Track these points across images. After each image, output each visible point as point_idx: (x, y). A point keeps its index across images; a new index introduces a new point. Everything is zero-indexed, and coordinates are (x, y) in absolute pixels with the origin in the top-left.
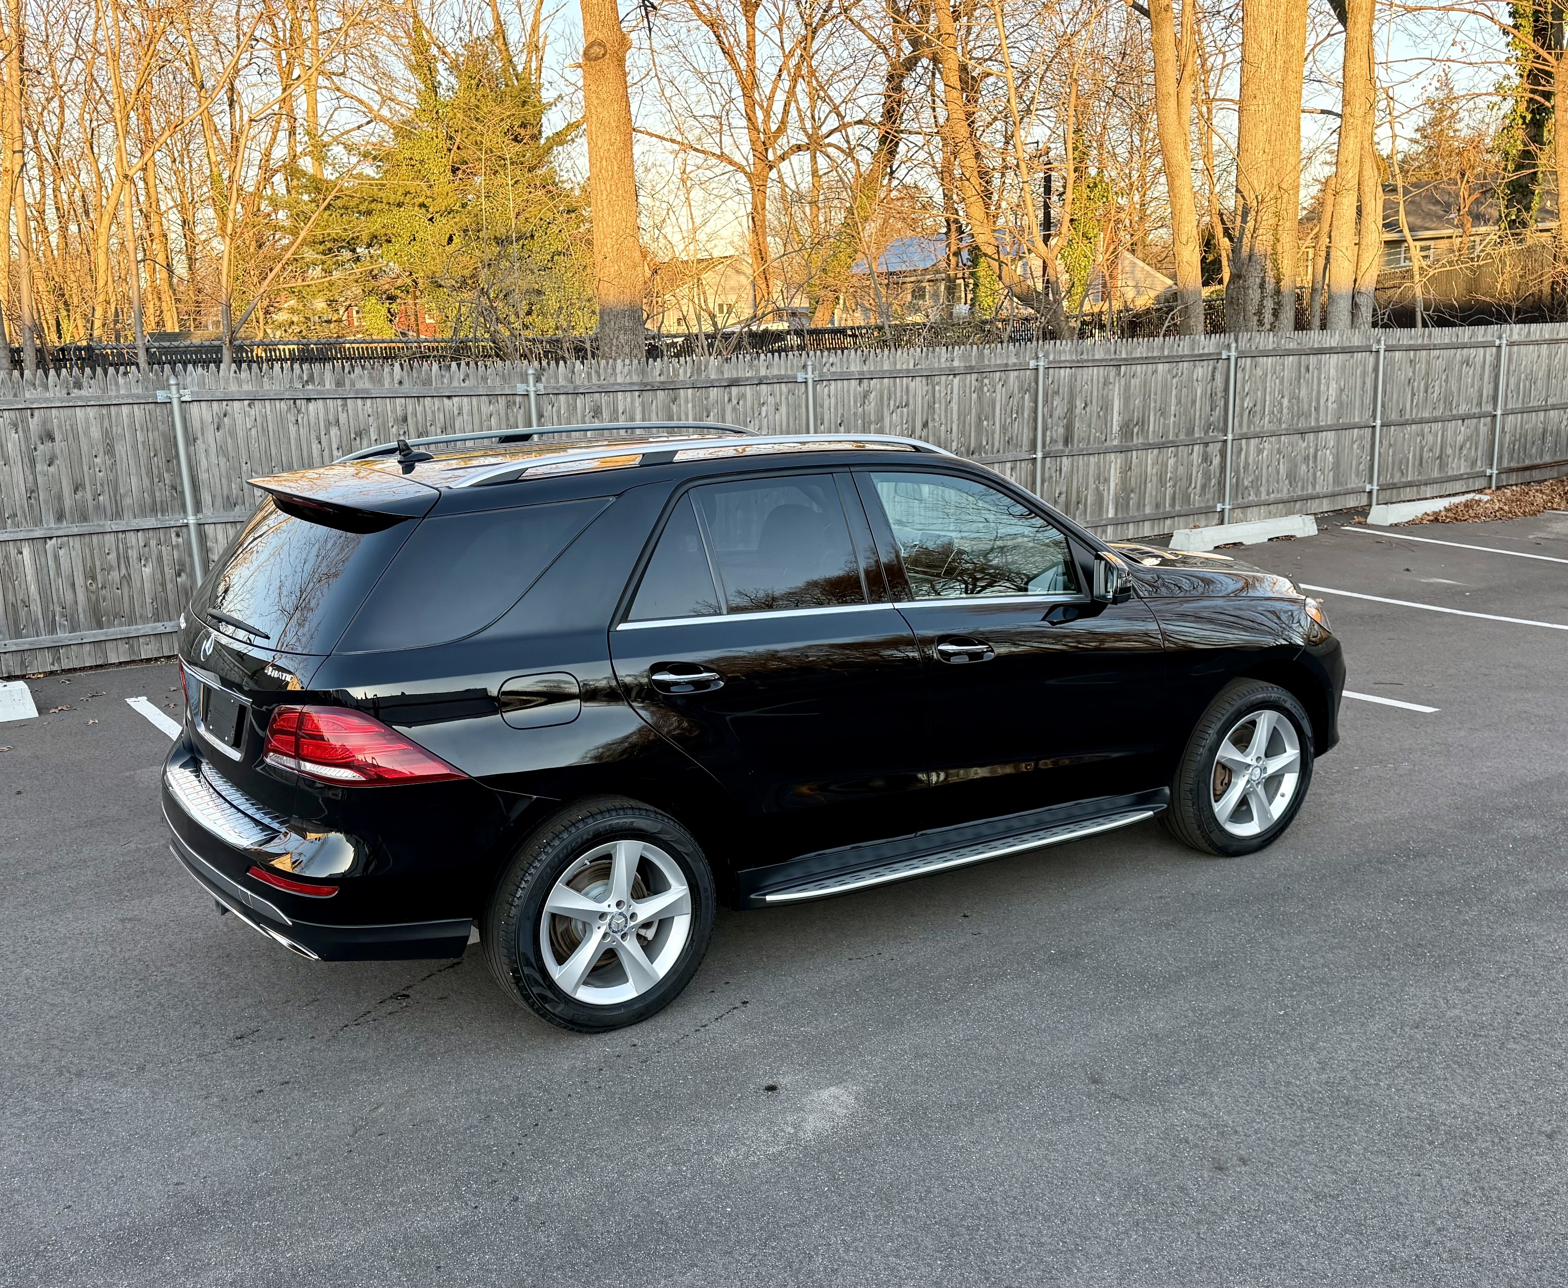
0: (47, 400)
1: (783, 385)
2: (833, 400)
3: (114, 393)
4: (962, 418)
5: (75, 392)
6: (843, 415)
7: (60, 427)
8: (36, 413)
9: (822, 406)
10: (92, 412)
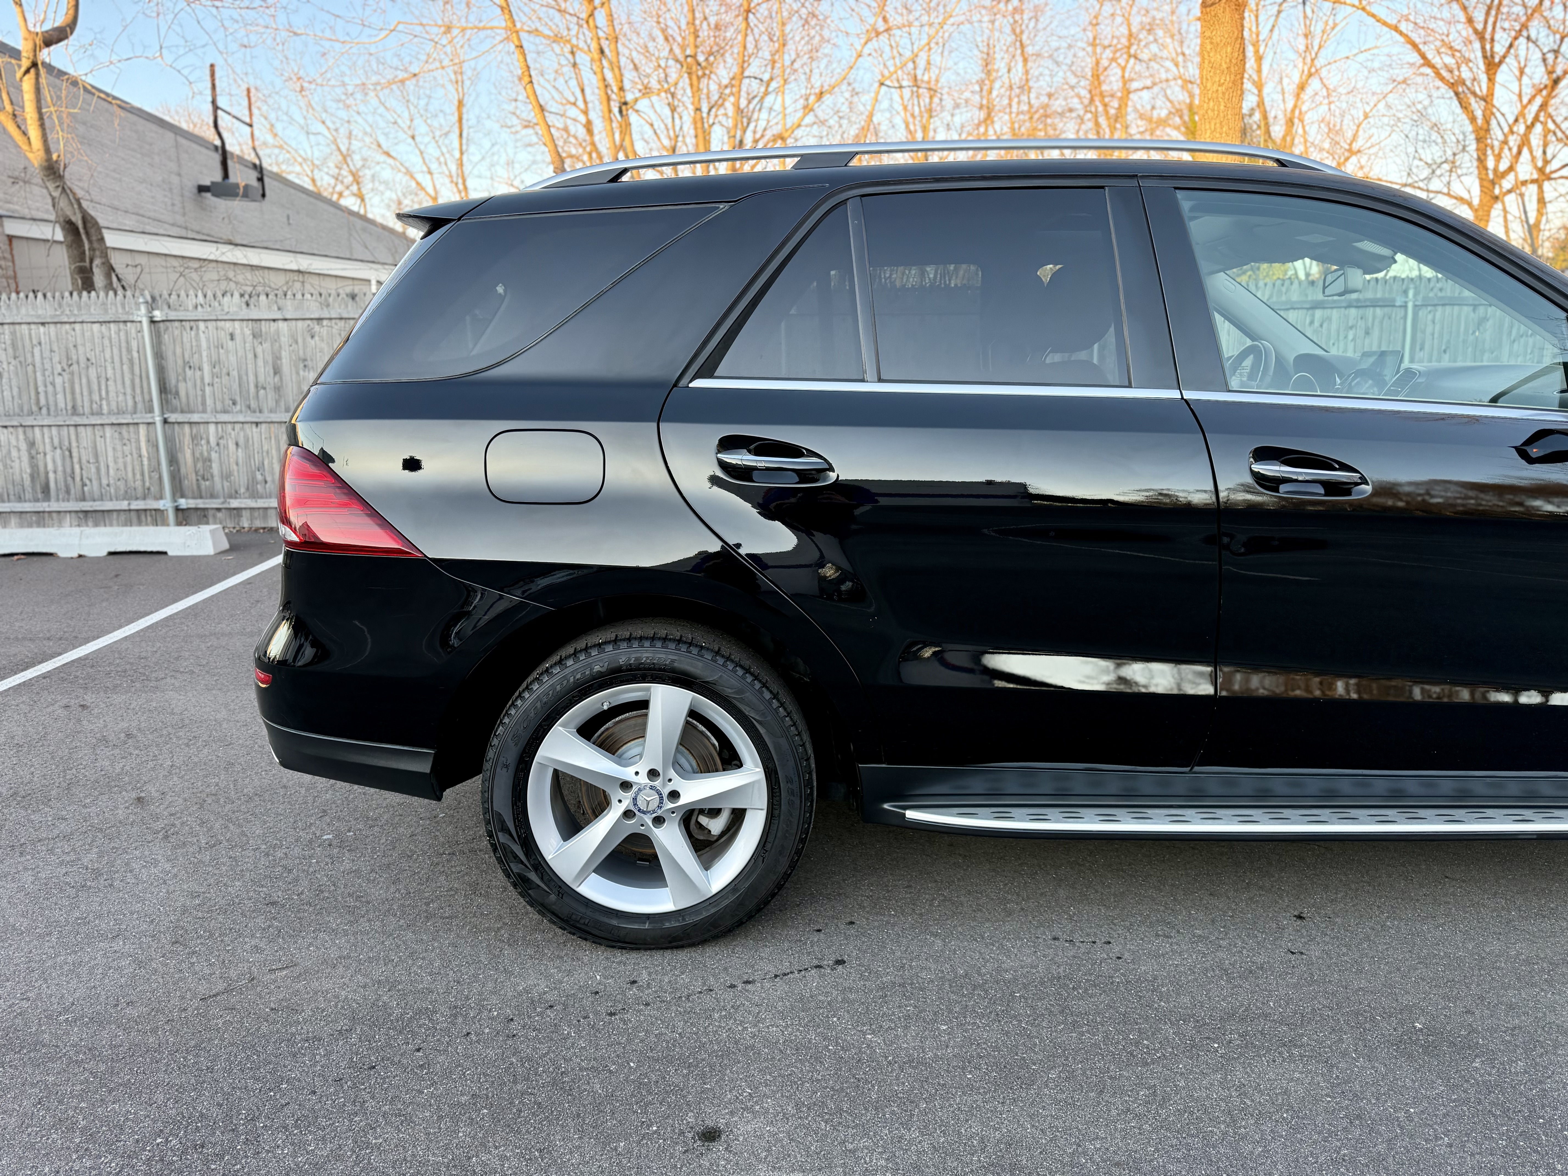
1: (1378, 310)
2: (1437, 327)
6: (1449, 342)
9: (1424, 332)
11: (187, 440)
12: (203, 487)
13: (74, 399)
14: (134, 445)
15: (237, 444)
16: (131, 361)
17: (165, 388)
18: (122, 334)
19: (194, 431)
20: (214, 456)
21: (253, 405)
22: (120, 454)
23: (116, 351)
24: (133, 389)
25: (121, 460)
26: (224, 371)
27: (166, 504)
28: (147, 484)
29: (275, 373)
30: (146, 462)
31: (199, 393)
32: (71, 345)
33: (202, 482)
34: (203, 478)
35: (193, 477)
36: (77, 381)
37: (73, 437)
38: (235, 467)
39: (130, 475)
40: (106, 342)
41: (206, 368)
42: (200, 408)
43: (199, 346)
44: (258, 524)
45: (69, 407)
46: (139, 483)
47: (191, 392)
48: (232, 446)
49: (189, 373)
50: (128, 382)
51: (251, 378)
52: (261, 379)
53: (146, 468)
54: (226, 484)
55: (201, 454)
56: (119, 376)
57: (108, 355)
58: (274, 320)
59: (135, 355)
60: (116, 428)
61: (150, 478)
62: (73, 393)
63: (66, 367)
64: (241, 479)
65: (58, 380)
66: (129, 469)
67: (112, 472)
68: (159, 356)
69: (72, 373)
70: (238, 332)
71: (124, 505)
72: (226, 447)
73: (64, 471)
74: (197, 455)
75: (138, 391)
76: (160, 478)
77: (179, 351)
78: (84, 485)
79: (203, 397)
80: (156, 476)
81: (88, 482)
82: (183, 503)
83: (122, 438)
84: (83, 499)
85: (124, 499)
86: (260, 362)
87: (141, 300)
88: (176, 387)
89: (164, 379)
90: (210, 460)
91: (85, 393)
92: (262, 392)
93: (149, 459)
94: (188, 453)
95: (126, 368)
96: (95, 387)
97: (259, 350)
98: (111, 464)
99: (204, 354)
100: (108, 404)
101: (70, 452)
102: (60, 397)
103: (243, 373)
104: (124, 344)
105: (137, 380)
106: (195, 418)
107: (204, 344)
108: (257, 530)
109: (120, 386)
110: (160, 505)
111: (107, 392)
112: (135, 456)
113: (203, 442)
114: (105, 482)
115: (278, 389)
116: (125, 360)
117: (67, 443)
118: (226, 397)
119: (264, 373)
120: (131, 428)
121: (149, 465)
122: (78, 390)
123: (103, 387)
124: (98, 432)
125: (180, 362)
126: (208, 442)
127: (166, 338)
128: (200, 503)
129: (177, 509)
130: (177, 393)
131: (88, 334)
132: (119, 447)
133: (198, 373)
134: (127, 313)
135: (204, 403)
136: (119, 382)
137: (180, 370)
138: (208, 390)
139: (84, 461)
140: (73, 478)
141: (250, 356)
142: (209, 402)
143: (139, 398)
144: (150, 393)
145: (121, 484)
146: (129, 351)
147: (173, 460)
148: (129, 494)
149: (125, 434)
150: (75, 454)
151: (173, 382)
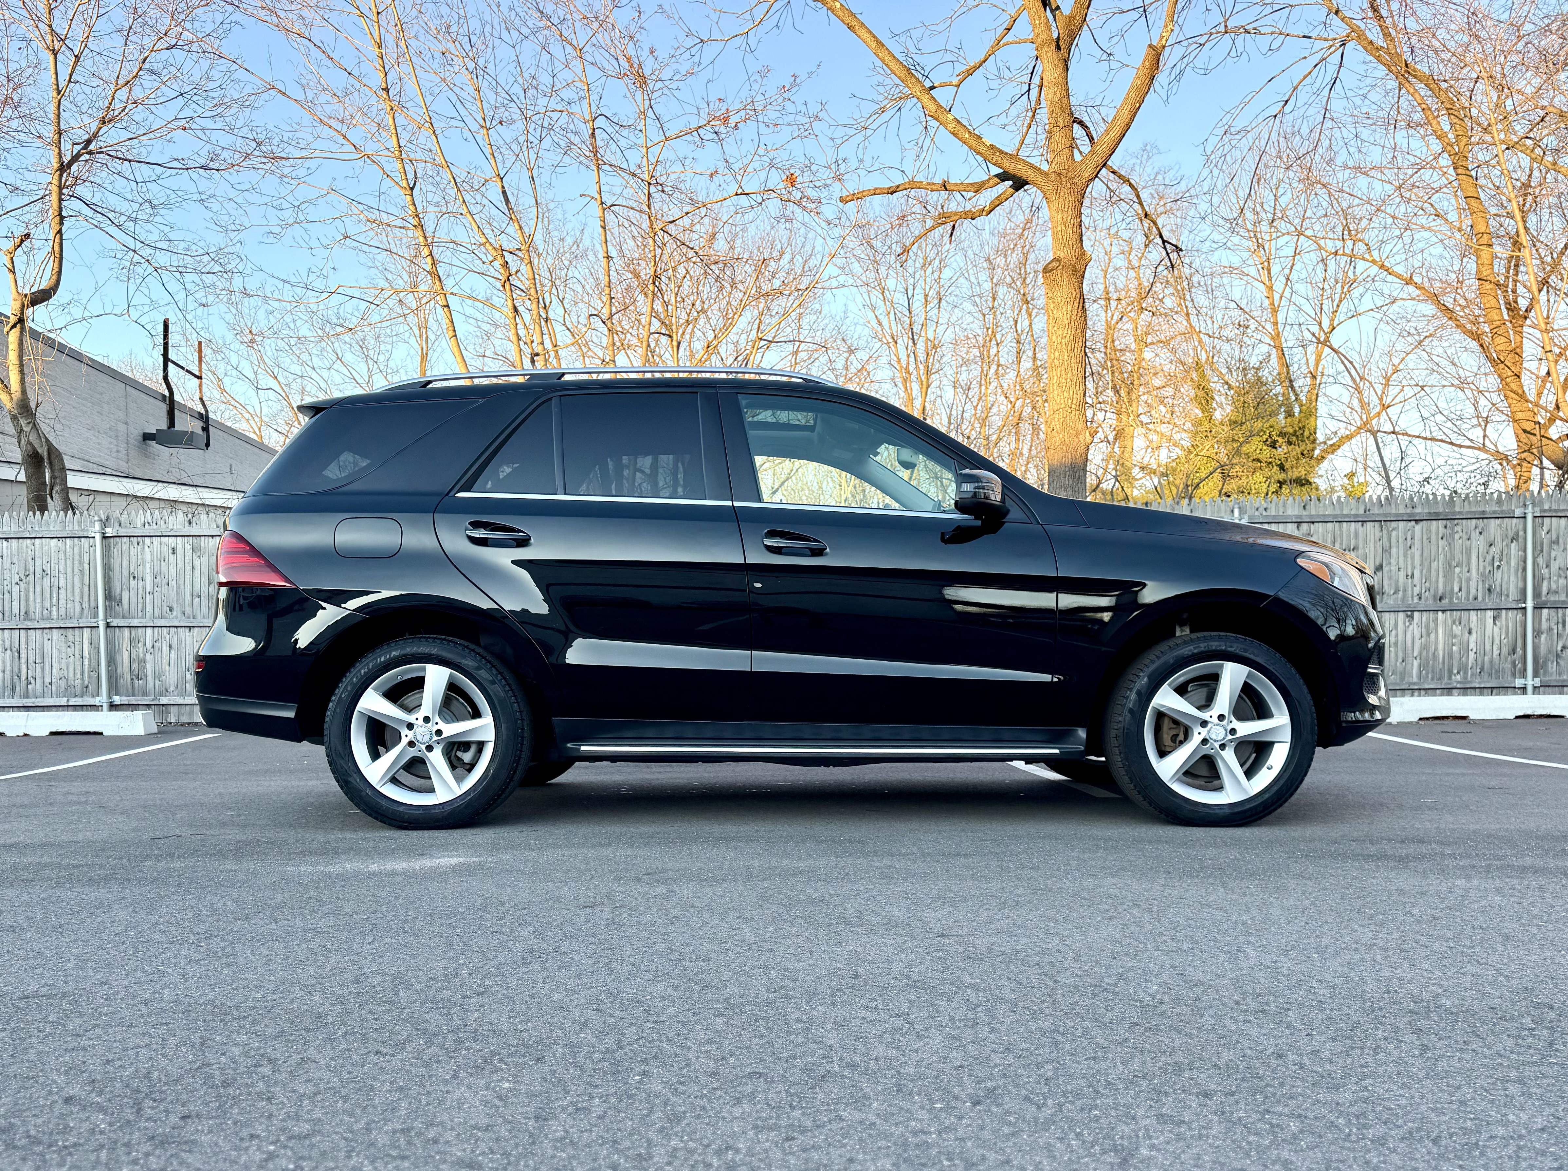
4: (1426, 564)
11: (126, 643)
12: (136, 685)
13: (27, 605)
14: (77, 647)
15: (170, 647)
16: (82, 571)
17: (110, 596)
18: (76, 548)
19: (133, 635)
20: (149, 657)
21: (188, 611)
22: (64, 656)
23: (69, 563)
24: (82, 597)
25: (64, 661)
26: (165, 581)
27: (102, 699)
28: (86, 683)
30: (86, 663)
31: (140, 600)
32: (30, 558)
33: (136, 681)
34: (138, 679)
35: (128, 676)
36: (32, 589)
37: (23, 640)
38: (167, 668)
39: (71, 675)
40: (62, 556)
41: (149, 579)
42: (140, 614)
43: (144, 560)
45: (22, 613)
46: (78, 682)
47: (133, 600)
48: (166, 649)
49: (133, 583)
50: (77, 591)
51: (188, 587)
52: (197, 588)
53: (86, 667)
54: (157, 682)
55: (138, 655)
56: (69, 586)
57: (62, 568)
58: (212, 536)
59: (86, 566)
60: (62, 631)
61: (89, 677)
62: (27, 600)
63: (23, 577)
65: (15, 589)
66: (71, 670)
67: (54, 670)
68: (108, 568)
69: (28, 583)
70: (179, 547)
71: (63, 701)
72: (160, 650)
73: (12, 671)
74: (134, 656)
75: (86, 599)
76: (99, 677)
77: (125, 563)
79: (144, 603)
80: (95, 675)
81: (32, 681)
82: (117, 699)
83: (66, 641)
84: (27, 696)
85: (64, 696)
86: (197, 573)
87: (96, 518)
88: (121, 595)
89: (110, 588)
90: (145, 662)
91: (38, 600)
92: (197, 600)
93: (90, 661)
94: (126, 655)
95: (77, 579)
96: (47, 595)
97: (197, 563)
98: (55, 665)
99: (148, 566)
100: (58, 610)
101: (19, 653)
102: (15, 604)
103: (181, 582)
104: (77, 557)
105: (86, 589)
106: (135, 622)
107: (148, 558)
109: (69, 595)
110: (96, 701)
111: (58, 599)
112: (77, 656)
113: (140, 645)
114: (48, 680)
116: (76, 570)
117: (17, 646)
118: (164, 604)
120: (77, 631)
121: (90, 665)
122: (31, 598)
123: (55, 595)
124: (47, 635)
125: (125, 573)
126: (145, 645)
127: (115, 552)
128: (133, 700)
129: (111, 704)
130: (121, 600)
131: (46, 548)
132: (64, 649)
133: (141, 583)
134: (83, 530)
135: (144, 610)
136: (69, 591)
137: (125, 580)
138: (149, 598)
139: (31, 661)
140: (19, 677)
141: (189, 568)
142: (149, 608)
143: (85, 605)
144: (97, 600)
145: (63, 683)
146: (81, 563)
147: (112, 661)
148: (68, 691)
149: (70, 637)
150: (23, 655)
151: (118, 591)
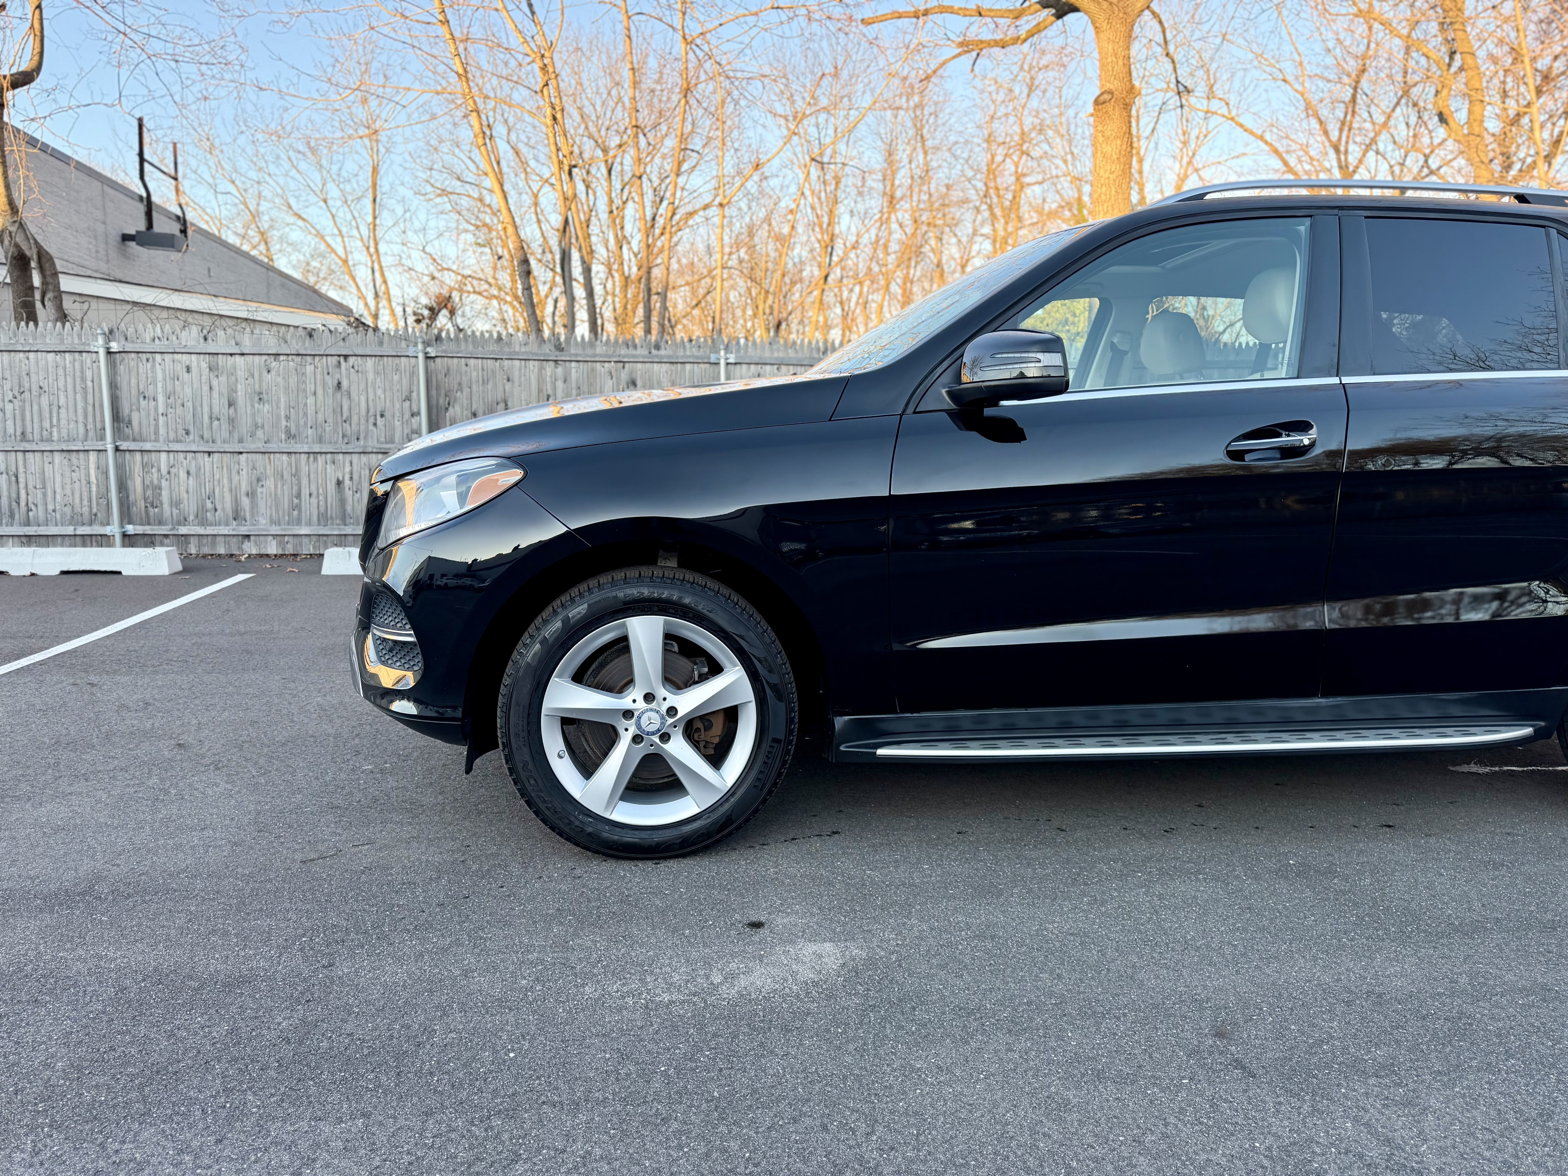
0: (634, 356)
3: (682, 354)
5: (654, 352)
7: (641, 376)
8: (627, 365)
10: (665, 367)
11: (137, 469)
12: (151, 514)
13: (24, 426)
14: (83, 471)
15: (188, 473)
16: (85, 389)
17: (118, 417)
18: (77, 365)
19: (146, 459)
20: (164, 483)
21: (206, 435)
22: (68, 481)
23: (70, 380)
24: (86, 417)
25: (68, 487)
26: (179, 402)
27: (113, 529)
28: (94, 510)
29: (230, 405)
30: (94, 489)
31: (153, 422)
32: (24, 373)
33: (151, 509)
34: (152, 506)
35: (142, 504)
36: (28, 408)
37: (21, 463)
38: (185, 495)
39: (77, 501)
40: (61, 372)
41: (161, 399)
42: (153, 437)
43: (155, 378)
44: (206, 550)
45: (18, 433)
46: (85, 510)
47: (144, 422)
48: (183, 475)
49: (143, 403)
50: (80, 411)
51: (206, 409)
52: (216, 409)
53: (94, 494)
54: (175, 511)
55: (152, 482)
56: (71, 404)
57: (61, 384)
58: (231, 355)
59: (89, 384)
60: (64, 454)
61: (98, 504)
62: (23, 420)
63: (17, 395)
64: (190, 507)
65: (9, 407)
66: (77, 495)
67: (58, 497)
68: (113, 386)
69: (24, 401)
70: (194, 365)
71: (70, 530)
72: (177, 476)
73: (10, 497)
74: (147, 482)
75: (90, 419)
76: (109, 505)
77: (134, 381)
78: (29, 510)
79: (157, 426)
80: (103, 502)
81: (33, 508)
82: (130, 529)
83: (71, 465)
84: (28, 523)
85: (70, 524)
86: (215, 394)
87: (99, 331)
88: (129, 416)
89: (117, 408)
90: (160, 488)
91: (36, 420)
92: (216, 423)
93: (98, 486)
94: (138, 481)
95: (79, 397)
96: (46, 415)
97: (215, 382)
98: (58, 490)
99: (160, 385)
100: (59, 432)
101: (17, 477)
102: (10, 423)
103: (198, 404)
104: (78, 374)
105: (90, 409)
106: (148, 446)
107: (160, 376)
108: (204, 556)
109: (72, 414)
110: (107, 530)
111: (59, 420)
112: (84, 482)
113: (154, 470)
114: (50, 507)
115: (231, 421)
116: (78, 388)
117: (14, 469)
118: (180, 427)
119: (219, 405)
120: (81, 455)
121: (98, 491)
122: (28, 417)
123: (55, 415)
124: (47, 457)
125: (134, 392)
126: (159, 470)
127: (121, 369)
128: (148, 530)
129: (125, 535)
130: (130, 423)
131: (42, 363)
132: (68, 474)
133: (152, 403)
134: (84, 344)
135: (156, 433)
136: (71, 410)
137: (134, 400)
138: (161, 420)
139: (30, 486)
140: (18, 503)
141: (206, 388)
142: (162, 431)
143: (90, 426)
144: (103, 421)
145: (68, 510)
146: (83, 379)
147: (122, 487)
148: (75, 519)
149: (75, 461)
150: (22, 480)
151: (126, 411)
